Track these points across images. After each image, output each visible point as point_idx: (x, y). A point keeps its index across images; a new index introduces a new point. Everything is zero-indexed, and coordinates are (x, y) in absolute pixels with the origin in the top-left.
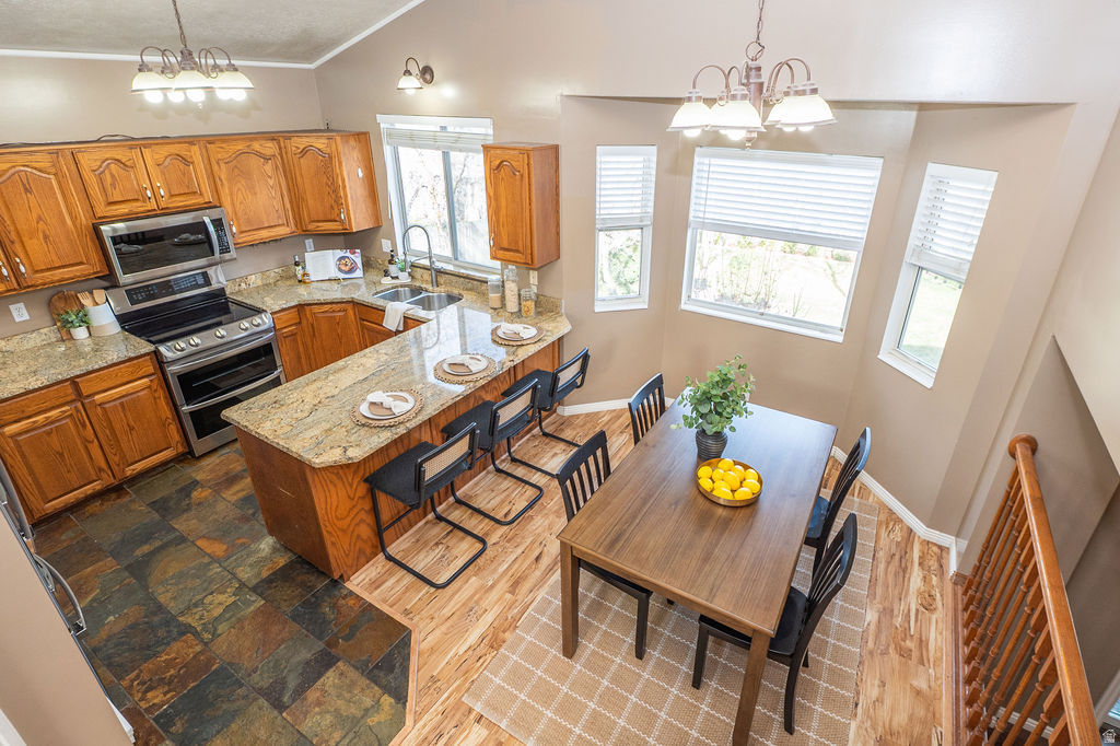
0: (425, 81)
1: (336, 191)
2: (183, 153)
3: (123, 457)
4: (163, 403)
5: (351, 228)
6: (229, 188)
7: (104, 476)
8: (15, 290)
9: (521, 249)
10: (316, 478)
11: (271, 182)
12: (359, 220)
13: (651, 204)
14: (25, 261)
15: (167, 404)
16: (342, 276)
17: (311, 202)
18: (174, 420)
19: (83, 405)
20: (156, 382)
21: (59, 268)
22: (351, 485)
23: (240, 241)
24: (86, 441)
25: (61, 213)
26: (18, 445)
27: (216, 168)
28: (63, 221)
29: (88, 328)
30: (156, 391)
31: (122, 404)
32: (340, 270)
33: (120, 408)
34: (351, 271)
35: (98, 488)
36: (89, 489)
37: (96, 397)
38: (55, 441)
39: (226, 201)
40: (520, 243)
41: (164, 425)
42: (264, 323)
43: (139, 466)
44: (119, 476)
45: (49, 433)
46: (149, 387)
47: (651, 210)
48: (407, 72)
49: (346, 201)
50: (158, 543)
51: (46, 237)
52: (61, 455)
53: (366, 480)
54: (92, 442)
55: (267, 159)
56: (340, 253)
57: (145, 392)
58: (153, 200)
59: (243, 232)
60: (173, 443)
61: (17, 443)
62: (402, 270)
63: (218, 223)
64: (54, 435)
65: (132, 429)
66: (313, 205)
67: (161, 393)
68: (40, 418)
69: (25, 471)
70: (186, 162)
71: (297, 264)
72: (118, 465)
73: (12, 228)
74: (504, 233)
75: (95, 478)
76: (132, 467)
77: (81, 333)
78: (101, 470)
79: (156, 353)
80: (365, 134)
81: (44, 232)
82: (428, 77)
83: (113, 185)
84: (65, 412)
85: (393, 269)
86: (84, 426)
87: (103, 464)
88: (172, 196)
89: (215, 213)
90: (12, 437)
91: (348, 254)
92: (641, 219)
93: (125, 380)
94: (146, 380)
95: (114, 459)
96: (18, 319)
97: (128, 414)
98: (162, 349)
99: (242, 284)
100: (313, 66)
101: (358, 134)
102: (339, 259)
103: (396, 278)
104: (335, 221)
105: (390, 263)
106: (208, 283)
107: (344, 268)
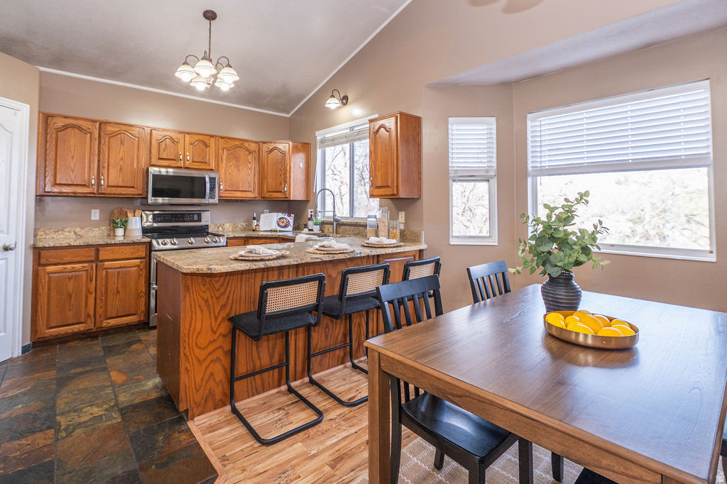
0: (343, 103)
1: (285, 174)
2: (206, 141)
3: (106, 311)
4: (143, 280)
5: (290, 197)
6: (226, 165)
7: (89, 321)
8: (94, 193)
9: (390, 185)
10: (188, 295)
11: (250, 165)
12: (296, 193)
13: (495, 160)
14: (106, 180)
15: (145, 282)
16: (279, 229)
17: (270, 180)
18: (145, 294)
19: (96, 266)
20: (144, 263)
21: (121, 187)
22: (216, 318)
23: (223, 195)
24: (89, 292)
25: (133, 158)
26: (49, 282)
27: (221, 152)
28: (133, 163)
29: (125, 230)
30: (141, 270)
31: (119, 272)
32: (279, 225)
33: (116, 276)
34: (286, 226)
35: (82, 329)
36: (76, 328)
37: (106, 263)
38: (71, 286)
39: (222, 171)
40: (390, 180)
41: (138, 296)
42: (220, 242)
43: (113, 322)
44: (98, 325)
45: (70, 278)
46: (138, 266)
47: (494, 165)
48: (333, 96)
49: (290, 180)
50: (89, 368)
51: (121, 169)
52: (70, 296)
53: (231, 319)
54: (91, 293)
55: (250, 152)
56: (281, 215)
57: (135, 269)
58: (182, 162)
59: (226, 190)
60: (139, 312)
61: (50, 277)
62: (316, 224)
63: (213, 180)
64: (72, 281)
65: (118, 292)
66: (271, 182)
67: (144, 273)
68: (69, 266)
69: (46, 300)
70: (207, 146)
71: (254, 219)
72: (100, 316)
73: (107, 160)
74: (379, 174)
75: (83, 320)
76: (108, 321)
77: (120, 232)
78: (89, 316)
79: (150, 243)
80: (308, 144)
81: (121, 167)
82: (344, 101)
83: (164, 150)
84: (84, 267)
85: (310, 224)
86: (91, 280)
87: (92, 314)
88: (193, 162)
89: (213, 175)
90: (49, 273)
91: (286, 217)
92: (487, 171)
93: (127, 257)
94: (139, 260)
95: (100, 311)
96: (93, 218)
97: (120, 280)
98: (154, 242)
99: (220, 228)
100: (288, 116)
101: (304, 143)
102: (280, 219)
103: (312, 230)
104: (281, 192)
105: (309, 219)
106: (199, 220)
107: (281, 224)
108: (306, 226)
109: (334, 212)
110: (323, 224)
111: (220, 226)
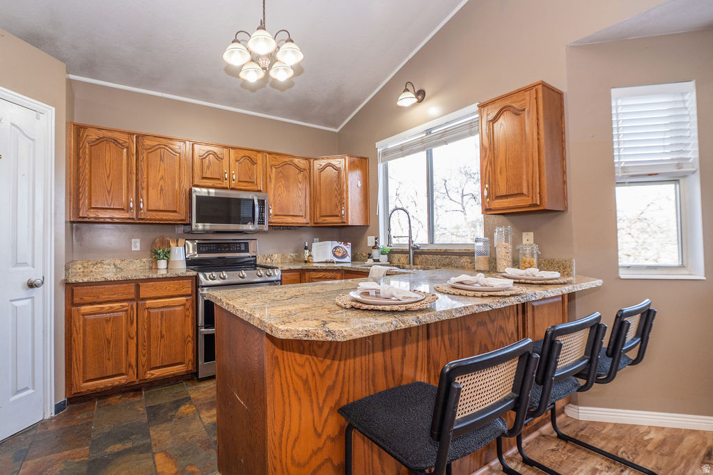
0: (419, 100)
1: (341, 194)
3: (149, 360)
4: (189, 321)
5: (348, 221)
6: (275, 186)
7: (131, 372)
8: (133, 219)
9: (525, 191)
11: (300, 186)
12: (354, 217)
14: (145, 202)
15: (193, 324)
16: (336, 259)
17: (323, 203)
18: (193, 339)
19: (137, 304)
20: (190, 301)
21: (162, 211)
23: (273, 221)
24: (129, 336)
25: (175, 177)
26: (85, 325)
27: (269, 169)
28: (174, 184)
29: (168, 261)
30: (188, 309)
31: (162, 313)
32: (334, 255)
33: (160, 316)
34: (343, 257)
35: (123, 381)
36: (117, 381)
37: (148, 302)
38: (109, 328)
39: (271, 193)
41: (185, 342)
42: (275, 275)
43: (157, 373)
44: (141, 377)
45: (107, 320)
46: (184, 305)
49: (347, 202)
50: (130, 445)
51: (162, 190)
52: (109, 342)
53: (342, 411)
54: (133, 338)
55: (301, 170)
57: (181, 308)
58: (227, 181)
59: (276, 215)
60: (187, 361)
61: (85, 320)
62: (382, 254)
63: (262, 203)
64: (110, 324)
65: (162, 337)
66: (325, 205)
67: (190, 313)
68: (106, 306)
69: (81, 348)
70: (254, 163)
71: (306, 248)
72: (143, 366)
73: (145, 180)
75: (124, 372)
76: (152, 372)
77: (162, 264)
78: (130, 365)
79: (197, 278)
80: (366, 158)
81: (161, 187)
82: (421, 98)
83: (208, 167)
84: (123, 306)
86: (132, 322)
87: (134, 363)
88: (239, 181)
89: (261, 196)
90: (83, 315)
91: (342, 245)
93: (170, 294)
94: (184, 298)
95: (143, 359)
96: (133, 249)
97: (164, 322)
98: (201, 276)
99: (269, 259)
100: (337, 131)
101: (361, 158)
102: (336, 248)
103: (378, 261)
104: (337, 216)
105: (374, 248)
106: (247, 250)
107: (337, 254)
108: (370, 256)
109: (410, 237)
110: (391, 253)
111: (268, 257)
